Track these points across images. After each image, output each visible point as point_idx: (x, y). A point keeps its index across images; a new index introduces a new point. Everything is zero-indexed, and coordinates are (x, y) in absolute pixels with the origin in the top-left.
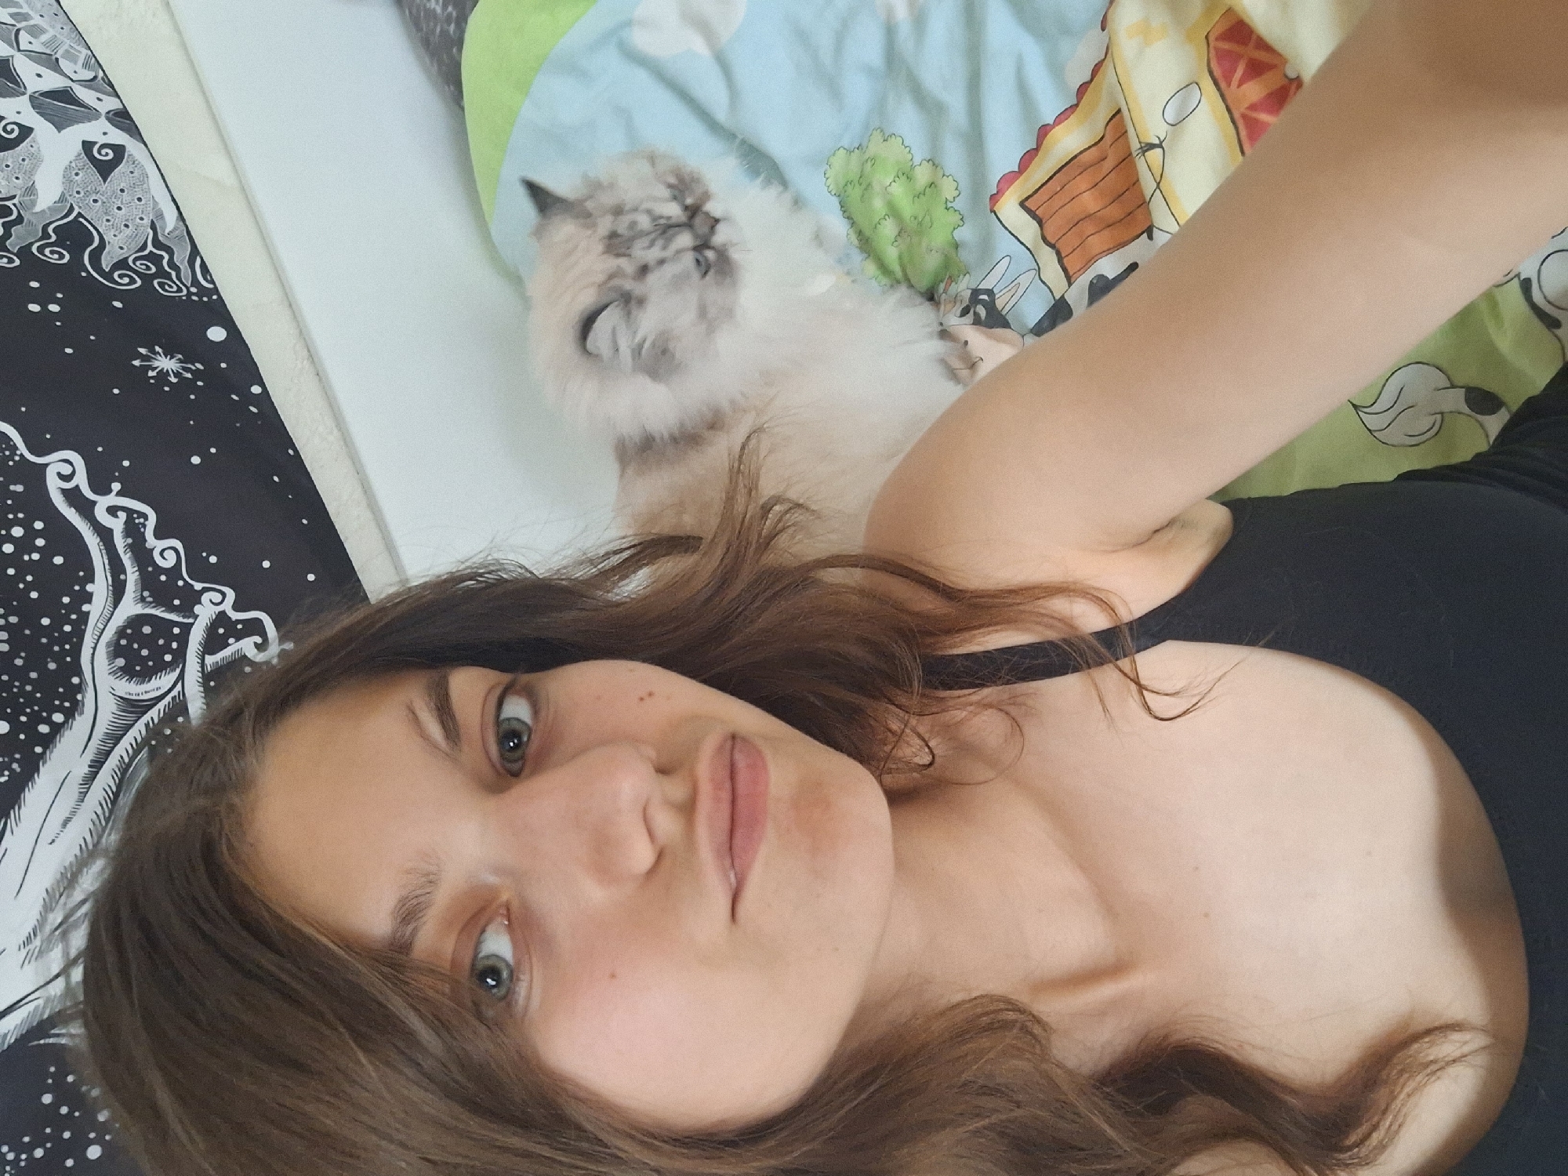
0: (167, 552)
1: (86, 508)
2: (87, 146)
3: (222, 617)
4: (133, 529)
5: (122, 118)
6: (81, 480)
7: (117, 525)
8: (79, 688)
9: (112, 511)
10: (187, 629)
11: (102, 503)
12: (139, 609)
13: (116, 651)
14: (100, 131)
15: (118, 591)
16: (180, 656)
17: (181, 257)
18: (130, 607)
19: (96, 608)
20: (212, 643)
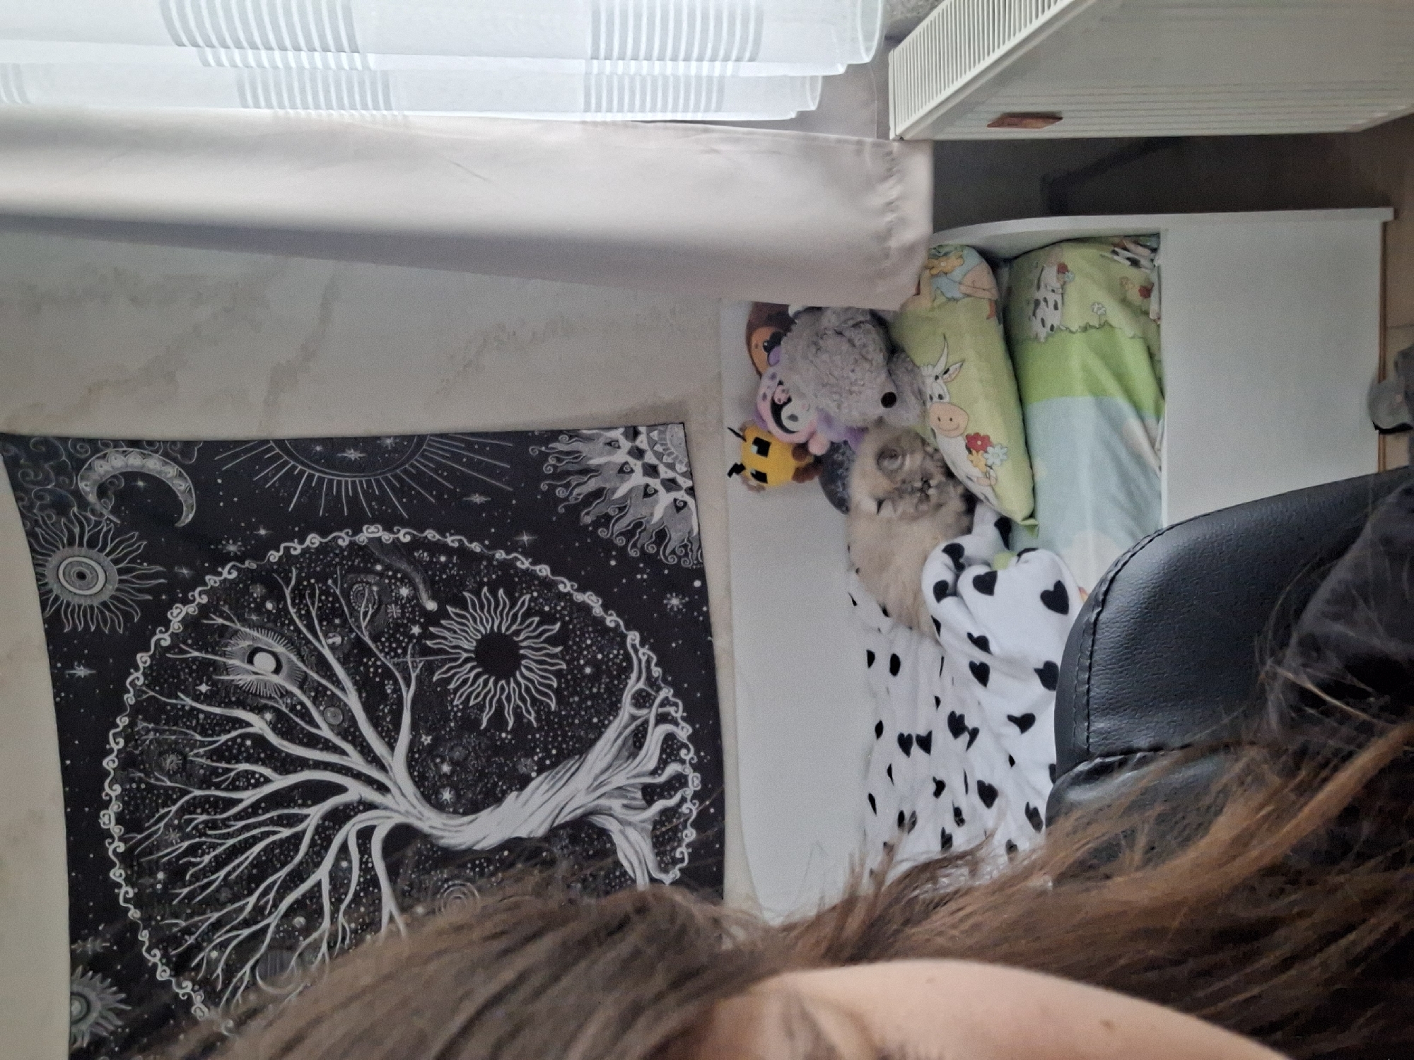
0: (657, 672)
1: (636, 651)
2: (675, 500)
3: (667, 698)
4: (648, 661)
5: (691, 491)
6: (637, 642)
7: (644, 659)
8: (619, 708)
9: (644, 654)
10: (655, 698)
11: (641, 651)
12: (643, 687)
13: (634, 697)
14: (681, 495)
15: (639, 679)
16: (651, 706)
17: (695, 547)
18: (641, 685)
19: (631, 682)
20: (662, 705)
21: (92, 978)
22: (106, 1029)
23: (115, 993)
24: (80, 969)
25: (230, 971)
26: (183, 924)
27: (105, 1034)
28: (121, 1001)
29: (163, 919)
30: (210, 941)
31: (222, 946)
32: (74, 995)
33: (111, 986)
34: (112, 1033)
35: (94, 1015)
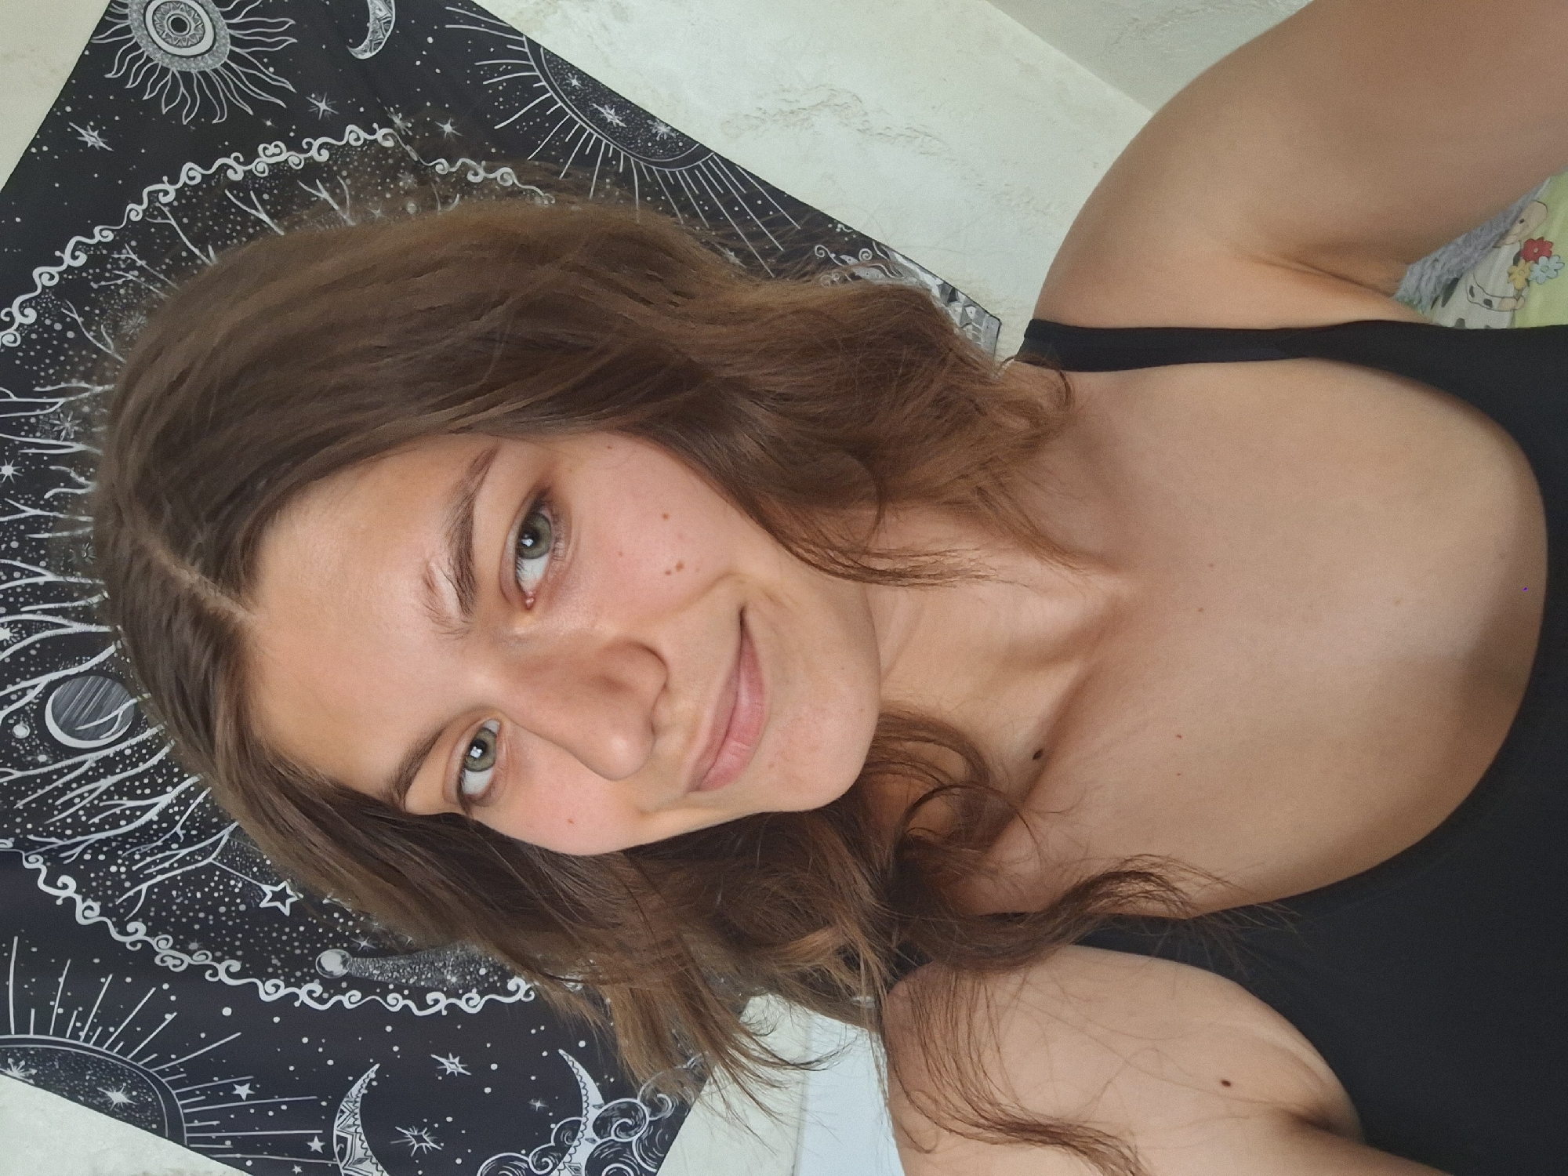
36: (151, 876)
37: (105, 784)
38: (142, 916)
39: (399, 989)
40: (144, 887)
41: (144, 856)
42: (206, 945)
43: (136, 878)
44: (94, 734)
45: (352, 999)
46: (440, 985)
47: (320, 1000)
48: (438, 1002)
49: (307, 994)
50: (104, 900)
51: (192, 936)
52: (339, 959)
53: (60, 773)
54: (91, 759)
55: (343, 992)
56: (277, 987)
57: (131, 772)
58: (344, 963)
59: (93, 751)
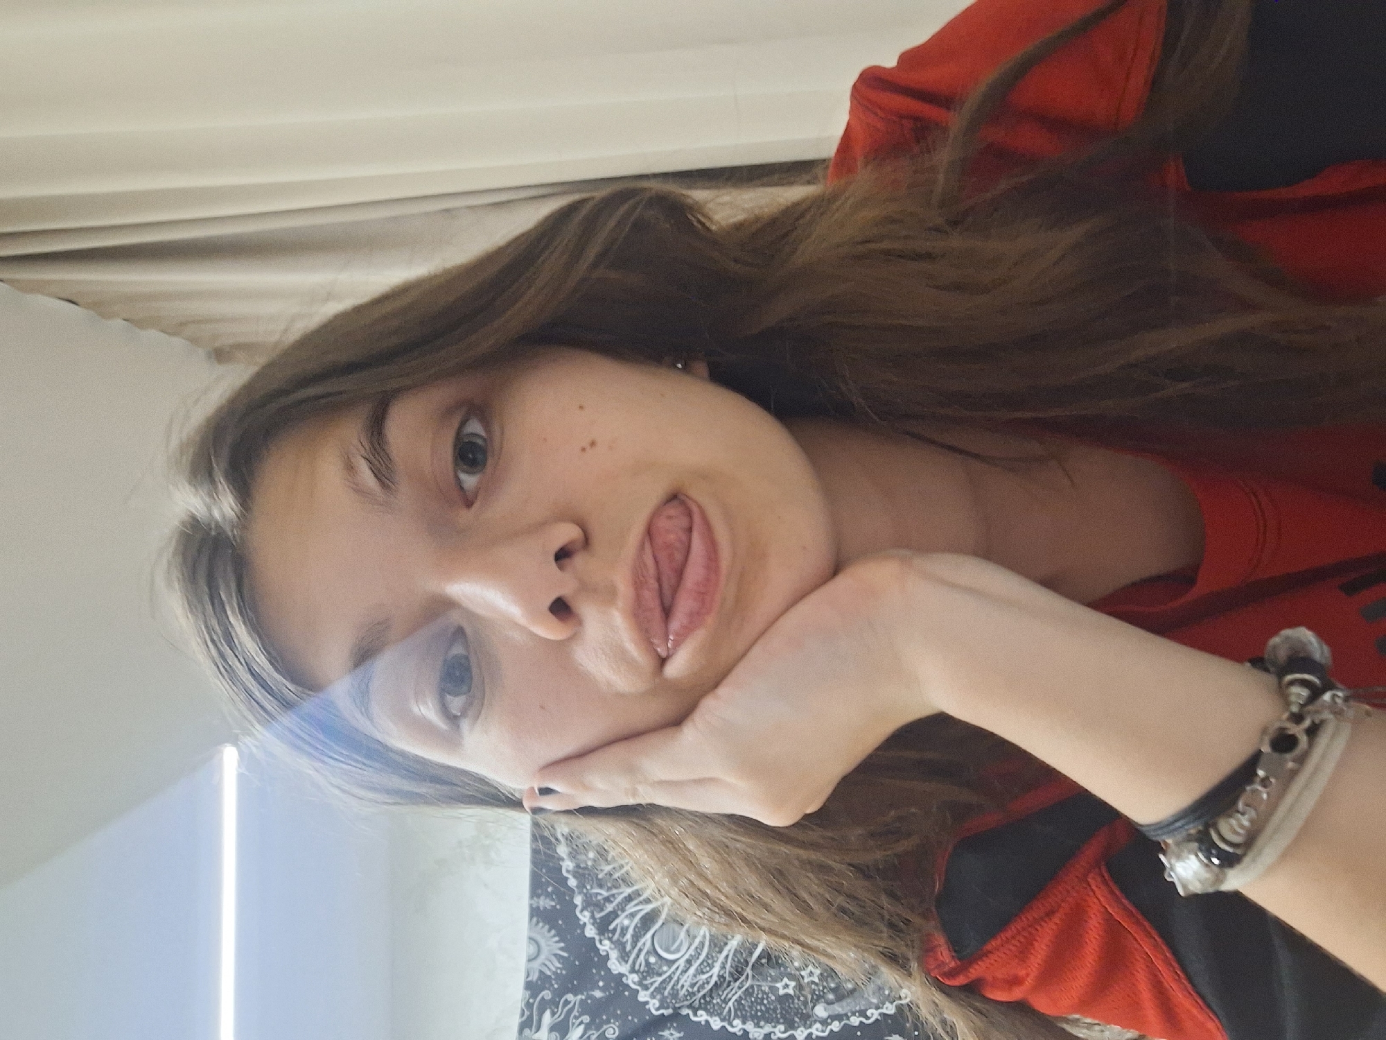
21: (543, 927)
22: (549, 969)
23: (557, 942)
24: (535, 919)
25: (636, 938)
26: (605, 894)
27: (549, 973)
28: (562, 949)
29: (592, 888)
30: (623, 910)
31: (632, 915)
32: (531, 939)
33: (554, 936)
34: (555, 973)
35: (542, 958)
36: (730, 999)
37: (692, 971)
38: (736, 1016)
39: (854, 1014)
40: (730, 1004)
41: (723, 992)
42: (768, 1021)
43: (726, 1001)
44: (678, 950)
45: (836, 1026)
46: (870, 1005)
47: (823, 1031)
48: (874, 1014)
49: (816, 1030)
50: (719, 1015)
51: (759, 1019)
52: (823, 1009)
53: (674, 973)
54: (682, 963)
55: (830, 1024)
56: (802, 1032)
57: (699, 962)
58: (825, 1010)
59: (681, 957)
